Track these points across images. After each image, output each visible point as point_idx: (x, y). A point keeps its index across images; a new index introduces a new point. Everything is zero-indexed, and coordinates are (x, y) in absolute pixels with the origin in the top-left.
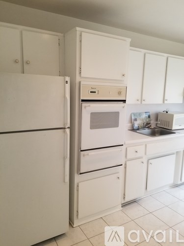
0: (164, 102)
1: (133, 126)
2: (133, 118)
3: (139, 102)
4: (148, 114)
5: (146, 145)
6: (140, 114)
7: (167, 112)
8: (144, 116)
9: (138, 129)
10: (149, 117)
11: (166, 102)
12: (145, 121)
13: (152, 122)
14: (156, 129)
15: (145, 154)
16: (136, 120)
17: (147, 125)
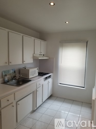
0: (23, 63)
1: (4, 80)
2: (4, 74)
3: (7, 64)
4: (14, 70)
5: (14, 94)
6: (8, 71)
7: (25, 68)
8: (11, 72)
9: (8, 82)
10: (15, 72)
11: (24, 63)
12: (12, 75)
13: (17, 75)
14: (20, 79)
15: (15, 99)
16: (6, 75)
17: (14, 78)
